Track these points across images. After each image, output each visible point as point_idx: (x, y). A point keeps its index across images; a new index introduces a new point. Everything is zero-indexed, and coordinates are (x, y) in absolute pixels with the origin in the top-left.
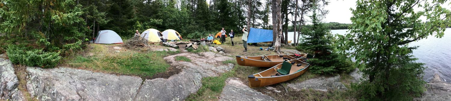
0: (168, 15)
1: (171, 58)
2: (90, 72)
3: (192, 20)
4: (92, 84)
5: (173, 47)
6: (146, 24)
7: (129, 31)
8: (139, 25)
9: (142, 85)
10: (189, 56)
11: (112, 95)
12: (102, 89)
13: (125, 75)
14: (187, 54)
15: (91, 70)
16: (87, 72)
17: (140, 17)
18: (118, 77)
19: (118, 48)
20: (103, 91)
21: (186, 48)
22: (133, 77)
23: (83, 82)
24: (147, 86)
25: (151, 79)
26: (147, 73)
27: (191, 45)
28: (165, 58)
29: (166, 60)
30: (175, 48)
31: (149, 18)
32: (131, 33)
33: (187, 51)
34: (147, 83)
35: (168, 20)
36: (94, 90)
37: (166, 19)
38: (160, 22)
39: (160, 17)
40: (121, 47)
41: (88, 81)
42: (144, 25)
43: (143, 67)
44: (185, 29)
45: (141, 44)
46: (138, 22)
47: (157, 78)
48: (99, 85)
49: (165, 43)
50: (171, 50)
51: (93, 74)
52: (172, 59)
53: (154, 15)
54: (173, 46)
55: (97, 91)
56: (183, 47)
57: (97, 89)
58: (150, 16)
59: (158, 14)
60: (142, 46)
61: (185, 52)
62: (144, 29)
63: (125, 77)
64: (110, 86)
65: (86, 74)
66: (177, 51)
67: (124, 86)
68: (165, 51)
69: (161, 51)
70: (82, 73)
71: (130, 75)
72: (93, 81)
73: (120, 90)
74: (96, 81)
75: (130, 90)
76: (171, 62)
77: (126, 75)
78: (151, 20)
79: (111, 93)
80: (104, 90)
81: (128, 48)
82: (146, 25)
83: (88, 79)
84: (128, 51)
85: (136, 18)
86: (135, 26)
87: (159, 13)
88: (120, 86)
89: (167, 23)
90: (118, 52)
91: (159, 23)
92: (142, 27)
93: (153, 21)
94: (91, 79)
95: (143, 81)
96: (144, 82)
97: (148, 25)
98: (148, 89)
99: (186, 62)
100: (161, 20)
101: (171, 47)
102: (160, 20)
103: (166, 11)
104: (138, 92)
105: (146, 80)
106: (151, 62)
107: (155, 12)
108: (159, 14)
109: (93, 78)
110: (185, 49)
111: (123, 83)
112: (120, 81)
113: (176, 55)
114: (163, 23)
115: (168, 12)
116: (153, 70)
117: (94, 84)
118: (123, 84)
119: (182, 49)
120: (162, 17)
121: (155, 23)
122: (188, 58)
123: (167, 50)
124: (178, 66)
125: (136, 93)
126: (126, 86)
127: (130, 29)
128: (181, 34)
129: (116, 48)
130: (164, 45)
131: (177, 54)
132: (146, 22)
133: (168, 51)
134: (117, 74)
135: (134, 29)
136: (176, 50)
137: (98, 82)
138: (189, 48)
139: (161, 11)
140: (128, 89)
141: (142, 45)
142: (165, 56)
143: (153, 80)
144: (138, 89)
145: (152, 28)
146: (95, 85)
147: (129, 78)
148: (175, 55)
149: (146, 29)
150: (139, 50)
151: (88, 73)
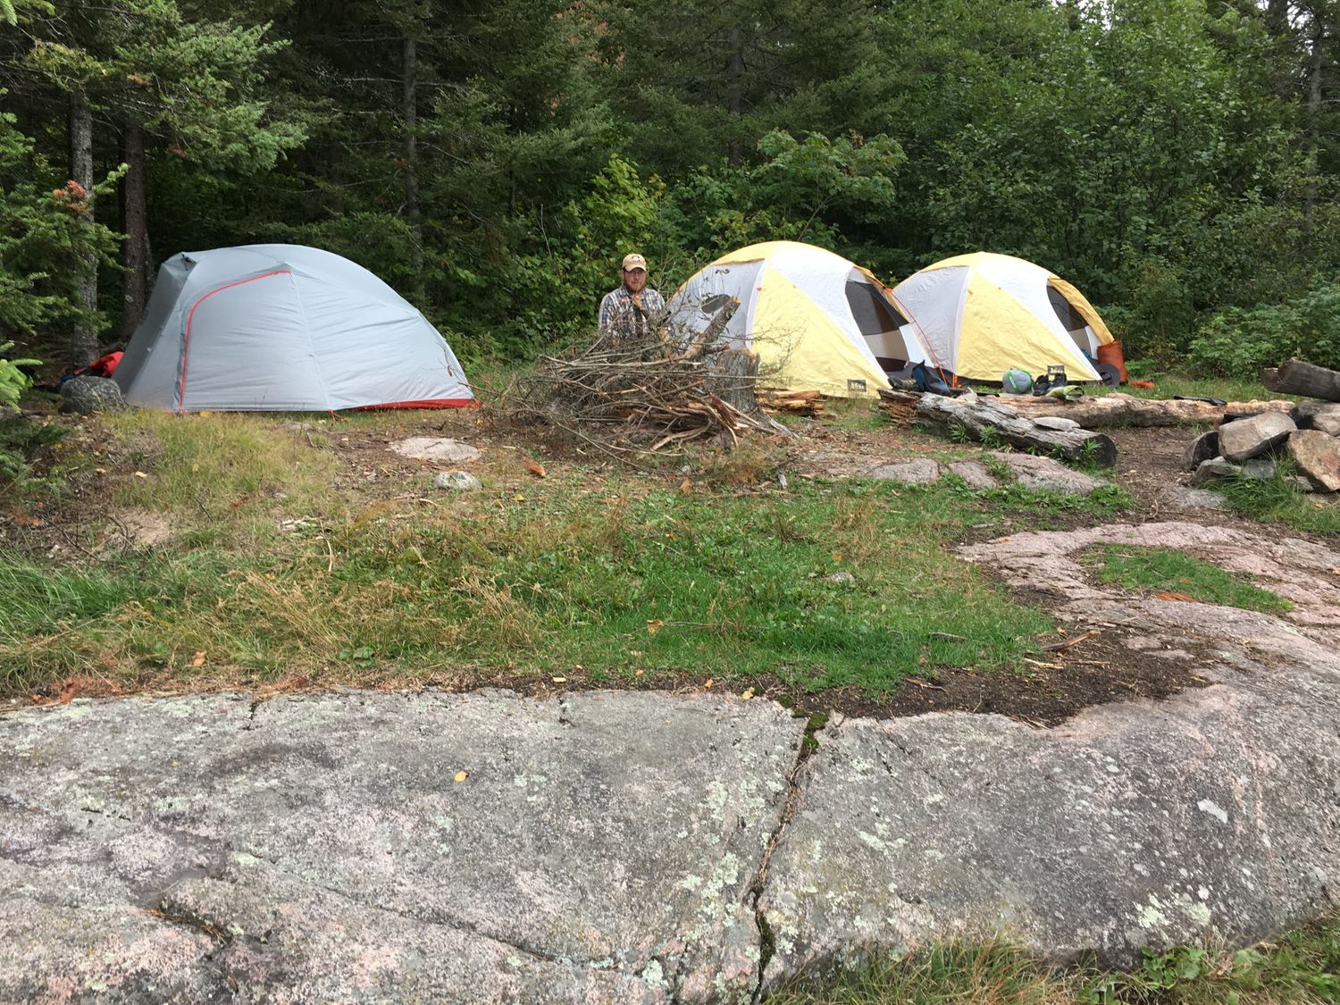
0: (959, 91)
1: (1041, 555)
2: (221, 701)
3: (1277, 133)
4: (294, 801)
5: (1043, 449)
6: (714, 188)
7: (526, 269)
8: (640, 206)
9: (803, 757)
10: (1253, 563)
11: (539, 850)
12: (424, 823)
13: (607, 685)
14: (1220, 534)
15: (219, 680)
16: (178, 708)
17: (642, 111)
18: (550, 707)
19: (443, 447)
20: (432, 833)
21: (1209, 473)
22: (697, 698)
23: (180, 804)
24: (859, 768)
25: (882, 713)
26: (831, 664)
27: (1283, 439)
28: (973, 553)
29: (992, 574)
30: (1065, 457)
31: (749, 120)
32: (550, 290)
33: (1217, 499)
34: (846, 742)
35: (972, 144)
36: (335, 848)
37: (944, 134)
38: (868, 169)
39: (868, 114)
40: (472, 440)
41: (239, 785)
42: (686, 205)
43: (770, 623)
44: (1173, 257)
45: (694, 407)
46: (622, 169)
47: (938, 707)
48: (380, 794)
49: (947, 403)
50: (1024, 480)
51: (262, 716)
52: (1050, 563)
53: (810, 97)
54: (1043, 437)
55: (379, 846)
56: (1169, 463)
57: (368, 826)
58: (751, 101)
59: (848, 82)
60: (706, 427)
61: (1189, 515)
62: (692, 246)
63: (612, 705)
64: (495, 788)
65: (175, 725)
66: (1095, 496)
67: (635, 767)
68: (955, 485)
69: (912, 480)
70: (116, 731)
71: (662, 685)
72: (292, 773)
73: (603, 807)
74: (328, 763)
75: (703, 795)
76: (1052, 597)
77: (625, 684)
78: (765, 143)
79: (527, 842)
80: (445, 822)
81: (558, 448)
82: (712, 207)
83: (223, 769)
84: (557, 475)
85: (595, 122)
86: (587, 215)
87: (864, 71)
88: (594, 771)
89: (943, 178)
90: (461, 484)
91: (858, 182)
92: (668, 226)
93: (799, 160)
94: (261, 757)
95: (810, 730)
96: (821, 737)
97: (731, 204)
98: (869, 789)
99: (1228, 612)
100: (888, 151)
101: (1022, 444)
102: (868, 151)
103: (946, 45)
104: (786, 806)
105: (836, 718)
106: (838, 578)
107: (822, 55)
108: (868, 75)
109: (288, 750)
110: (1194, 484)
111: (621, 750)
112: (582, 736)
113: (1096, 534)
114: (905, 180)
115: (972, 55)
116: (880, 638)
117: (319, 792)
118: (616, 758)
119: (1149, 480)
120: (888, 110)
121: (810, 183)
122: (1247, 576)
123: (975, 475)
124: (1145, 631)
125: (773, 815)
126: (651, 770)
127: (526, 248)
128: (1113, 309)
129: (417, 447)
130: (940, 426)
131: (1103, 519)
132: (715, 173)
133: (989, 482)
134: (523, 687)
135: (578, 251)
136: (1079, 481)
137: (349, 771)
138: (1250, 473)
139: (887, 40)
140: (686, 790)
141: (700, 419)
142: (971, 536)
143: (899, 725)
144: (775, 786)
145: (781, 238)
146: (329, 798)
147: (661, 708)
148: (1083, 536)
149: (714, 251)
150: (679, 462)
151: (193, 720)
